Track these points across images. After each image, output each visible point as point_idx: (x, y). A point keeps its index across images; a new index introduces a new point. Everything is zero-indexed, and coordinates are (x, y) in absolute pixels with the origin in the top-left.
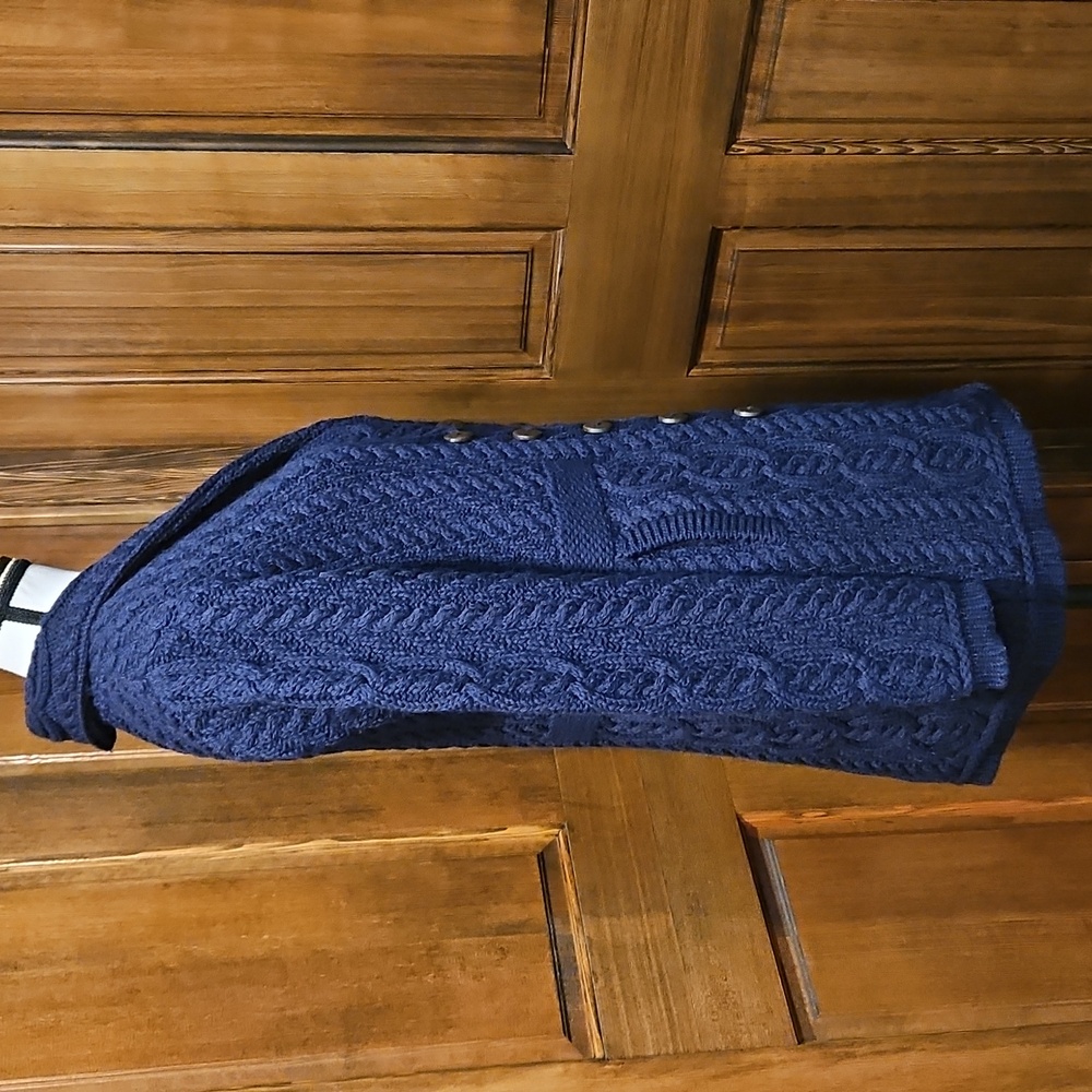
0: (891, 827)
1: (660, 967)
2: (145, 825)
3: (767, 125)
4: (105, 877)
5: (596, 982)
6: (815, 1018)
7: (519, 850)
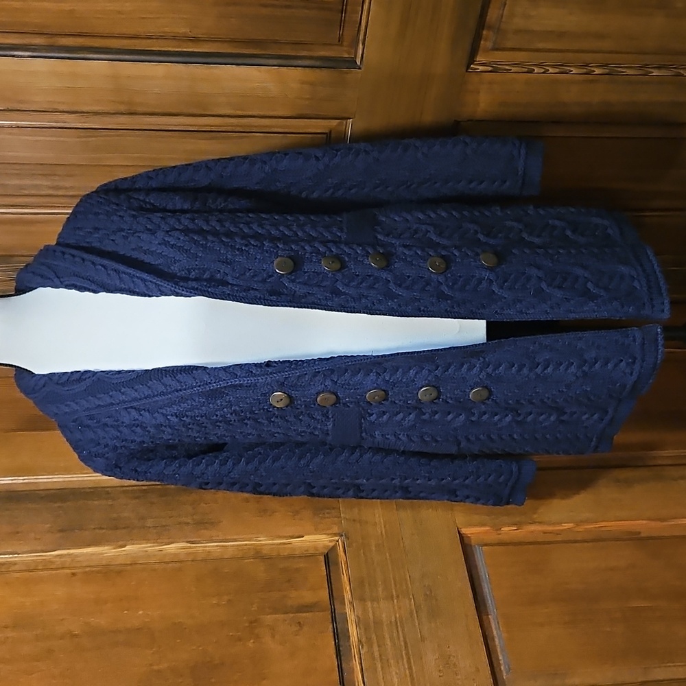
0: (559, 538)
1: (405, 639)
2: (61, 531)
3: (496, 52)
4: (32, 568)
5: (362, 648)
6: (507, 673)
7: (311, 551)
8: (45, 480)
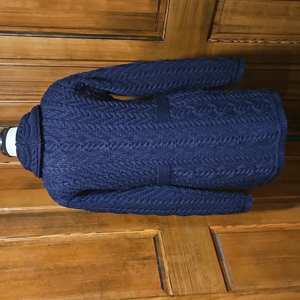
0: (251, 231)
1: (188, 270)
2: (44, 228)
3: (218, 34)
4: (31, 243)
5: (171, 274)
6: (231, 283)
7: (148, 236)
8: (36, 209)
